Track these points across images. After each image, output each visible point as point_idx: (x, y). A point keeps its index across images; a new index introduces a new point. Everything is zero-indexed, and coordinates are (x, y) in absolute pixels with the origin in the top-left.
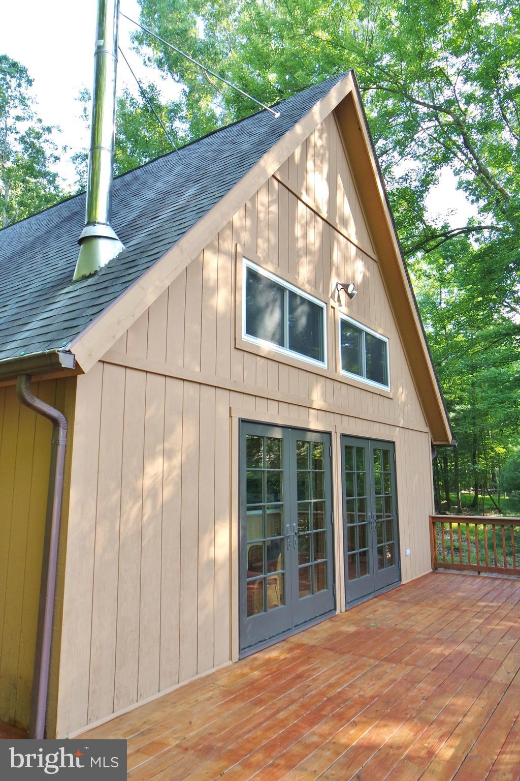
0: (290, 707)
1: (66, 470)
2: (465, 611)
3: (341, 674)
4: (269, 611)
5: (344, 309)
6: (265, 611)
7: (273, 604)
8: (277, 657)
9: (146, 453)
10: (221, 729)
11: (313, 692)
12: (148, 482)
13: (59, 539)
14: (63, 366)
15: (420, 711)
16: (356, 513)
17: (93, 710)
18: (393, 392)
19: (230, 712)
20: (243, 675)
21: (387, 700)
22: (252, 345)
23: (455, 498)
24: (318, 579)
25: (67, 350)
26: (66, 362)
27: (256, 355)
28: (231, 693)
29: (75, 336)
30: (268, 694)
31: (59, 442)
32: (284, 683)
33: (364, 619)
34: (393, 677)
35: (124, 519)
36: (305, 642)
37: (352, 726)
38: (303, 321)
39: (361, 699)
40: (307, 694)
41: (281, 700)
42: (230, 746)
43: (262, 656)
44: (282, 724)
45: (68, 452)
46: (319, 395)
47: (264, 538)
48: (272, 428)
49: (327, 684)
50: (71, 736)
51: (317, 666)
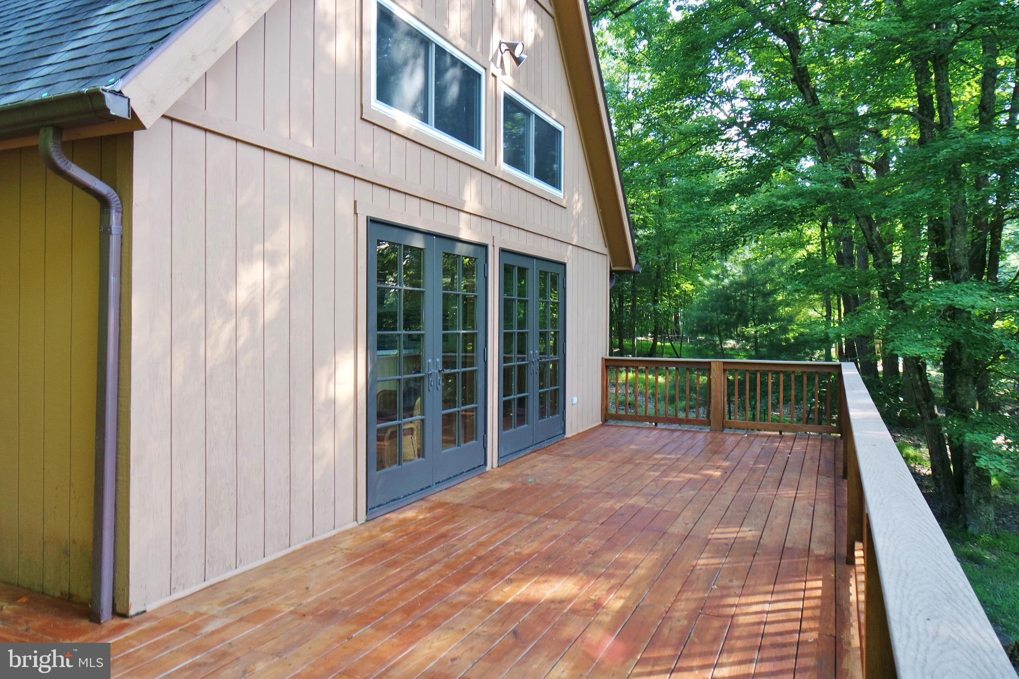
0: (432, 568)
1: (124, 270)
2: (639, 464)
3: (493, 532)
4: (404, 464)
5: (509, 79)
6: (399, 464)
7: (408, 457)
8: (413, 517)
9: (240, 254)
10: (346, 593)
11: (460, 552)
12: (243, 295)
13: (119, 363)
14: (112, 113)
15: (586, 564)
16: (514, 355)
17: (178, 578)
18: (566, 198)
19: (357, 575)
20: (371, 537)
21: (548, 557)
22: (385, 117)
23: (629, 345)
25: (117, 89)
26: (117, 108)
27: (391, 131)
28: (358, 556)
29: (127, 71)
30: (404, 555)
31: (111, 230)
32: (423, 544)
33: (518, 476)
34: (555, 533)
35: (211, 341)
36: (448, 501)
37: (507, 583)
38: (454, 91)
39: (517, 556)
40: (452, 554)
41: (420, 560)
42: (358, 609)
43: (395, 517)
44: (422, 584)
45: (126, 244)
46: (473, 194)
47: (399, 375)
48: (410, 233)
49: (475, 543)
50: (150, 608)
51: (463, 525)
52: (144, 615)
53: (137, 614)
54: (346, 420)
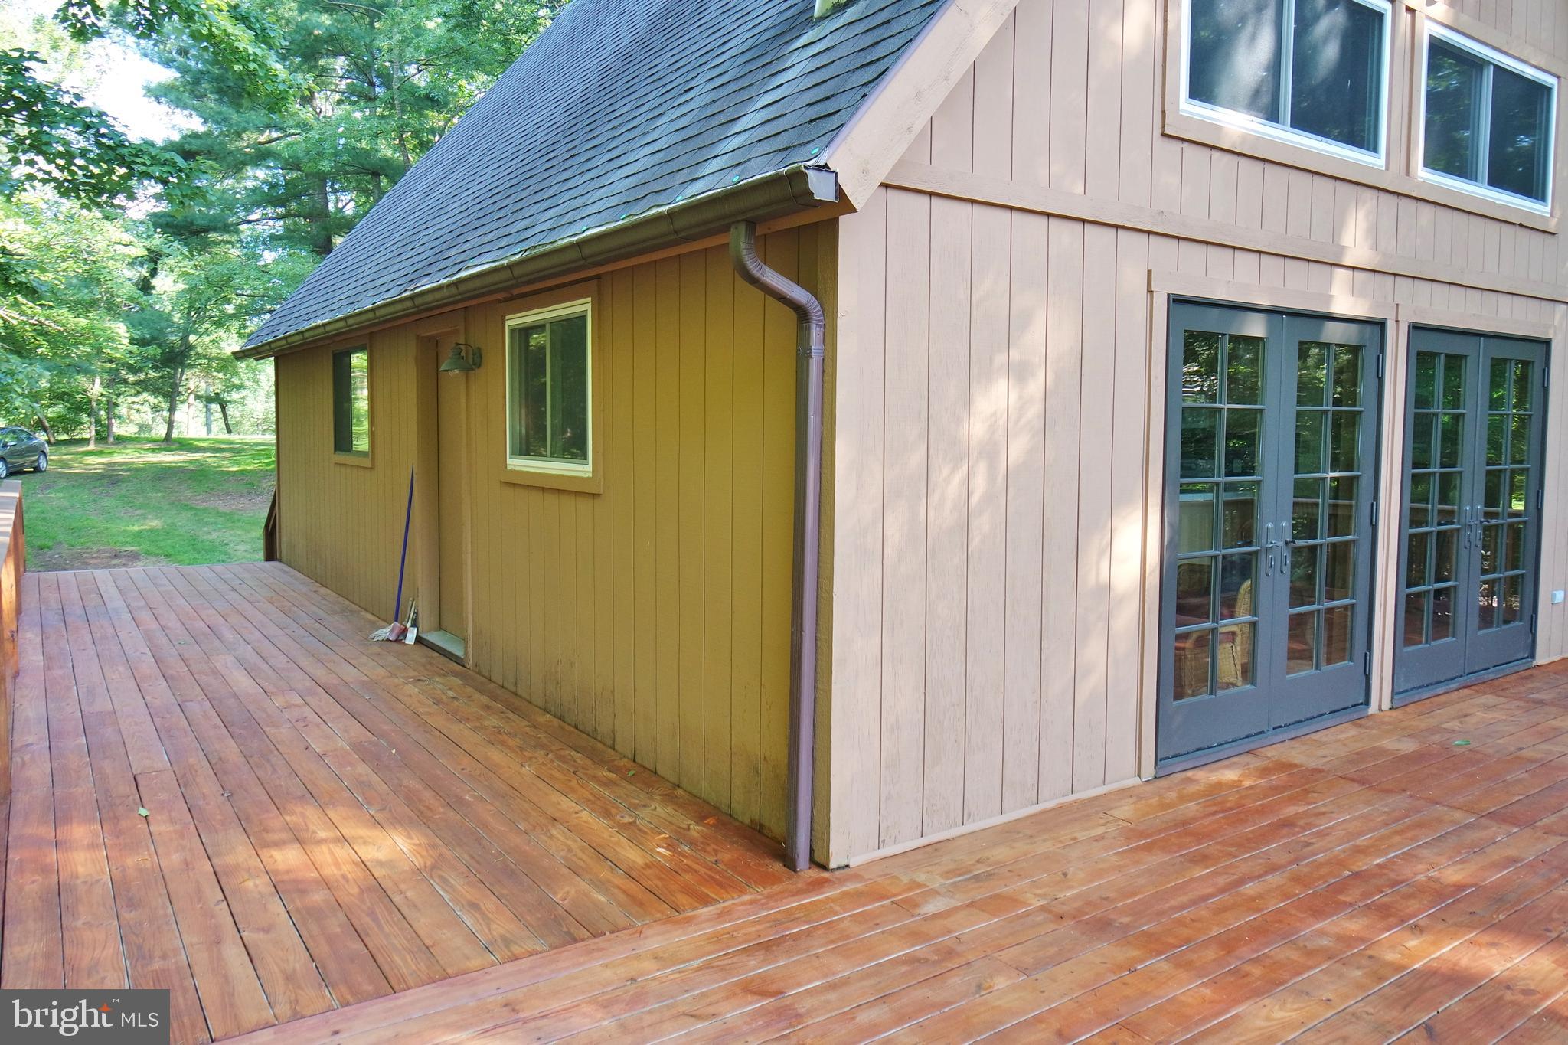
0: (1268, 878)
1: (826, 405)
3: (1383, 831)
4: (1220, 693)
5: (1441, 11)
6: (1212, 692)
7: (1226, 680)
8: (1234, 781)
9: (974, 370)
10: (1124, 894)
11: (1320, 857)
12: (979, 429)
14: (815, 197)
16: (1434, 506)
17: (888, 827)
18: (1556, 214)
19: (1142, 868)
20: (1164, 807)
21: (1496, 898)
22: (1204, 124)
24: (1330, 638)
25: (822, 164)
26: (821, 188)
27: (1213, 147)
28: (1142, 835)
29: (834, 133)
30: (1219, 847)
31: (810, 352)
32: (1251, 832)
33: (1435, 730)
34: (1511, 851)
35: (935, 499)
36: (1296, 761)
37: (1412, 932)
38: (1331, 54)
39: (1432, 884)
40: (1305, 859)
41: (1246, 862)
42: (1145, 925)
43: (1205, 777)
44: (1252, 903)
45: (828, 371)
46: (1360, 234)
47: (1216, 550)
48: (1242, 314)
49: (1347, 845)
50: (854, 862)
51: (1323, 810)
52: (847, 870)
53: (839, 868)
54: (1126, 618)
